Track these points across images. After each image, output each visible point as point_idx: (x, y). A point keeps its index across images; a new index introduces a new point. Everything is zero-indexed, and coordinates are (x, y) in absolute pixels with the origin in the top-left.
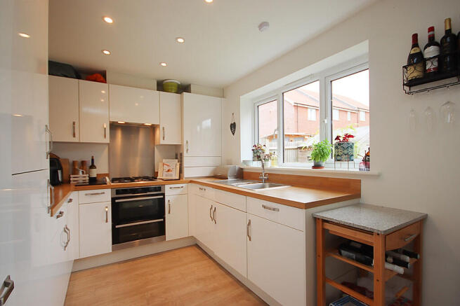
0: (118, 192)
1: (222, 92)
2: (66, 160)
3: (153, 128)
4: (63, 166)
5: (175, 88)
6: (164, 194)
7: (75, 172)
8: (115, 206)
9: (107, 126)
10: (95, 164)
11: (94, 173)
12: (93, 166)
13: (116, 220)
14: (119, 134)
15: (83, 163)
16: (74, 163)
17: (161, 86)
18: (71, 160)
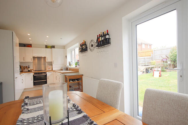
0: (35, 73)
1: (64, 47)
2: (22, 66)
3: (45, 58)
4: (22, 68)
5: (50, 47)
6: (46, 74)
7: (24, 69)
8: (34, 77)
9: (32, 58)
10: (30, 67)
11: (29, 69)
12: (29, 68)
13: (34, 80)
14: (36, 59)
15: (26, 67)
16: (24, 67)
17: (47, 47)
18: (23, 66)
